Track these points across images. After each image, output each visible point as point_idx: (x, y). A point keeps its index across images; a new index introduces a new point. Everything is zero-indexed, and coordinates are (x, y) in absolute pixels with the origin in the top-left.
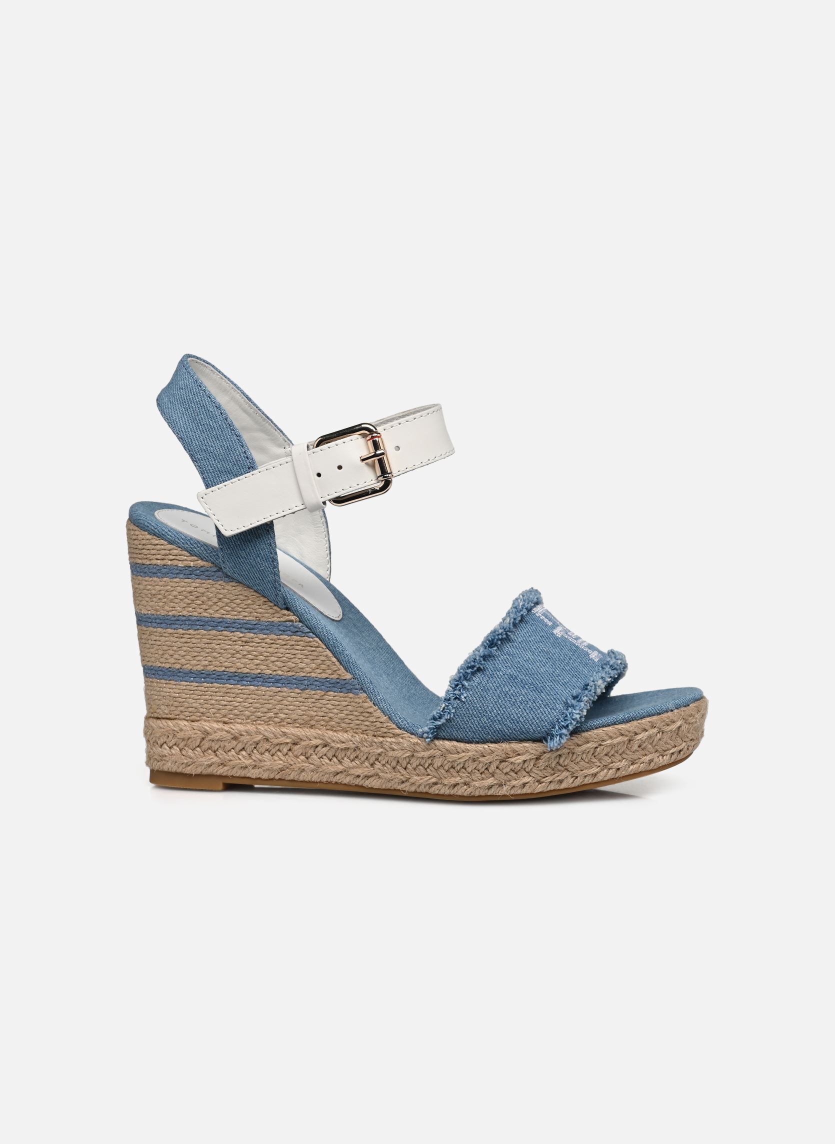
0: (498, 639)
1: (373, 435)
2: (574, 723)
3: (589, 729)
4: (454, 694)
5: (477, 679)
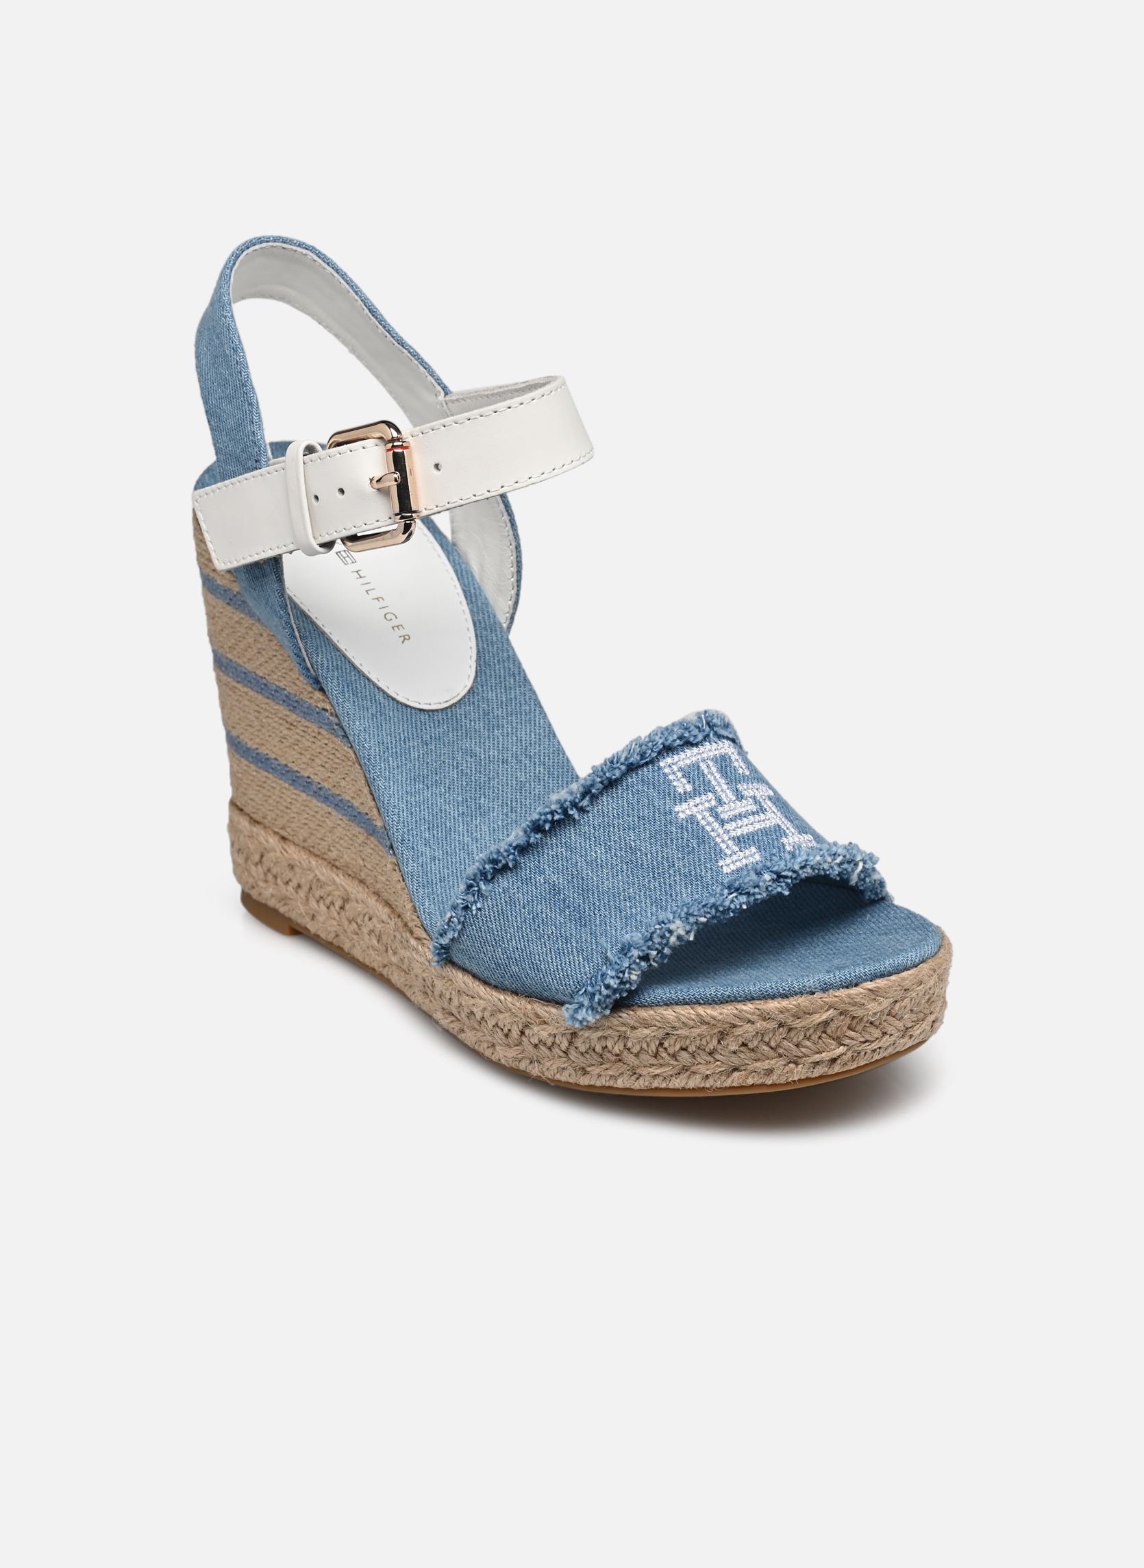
0: (545, 821)
1: (395, 444)
2: (605, 992)
3: (653, 1003)
4: (464, 900)
5: (504, 882)
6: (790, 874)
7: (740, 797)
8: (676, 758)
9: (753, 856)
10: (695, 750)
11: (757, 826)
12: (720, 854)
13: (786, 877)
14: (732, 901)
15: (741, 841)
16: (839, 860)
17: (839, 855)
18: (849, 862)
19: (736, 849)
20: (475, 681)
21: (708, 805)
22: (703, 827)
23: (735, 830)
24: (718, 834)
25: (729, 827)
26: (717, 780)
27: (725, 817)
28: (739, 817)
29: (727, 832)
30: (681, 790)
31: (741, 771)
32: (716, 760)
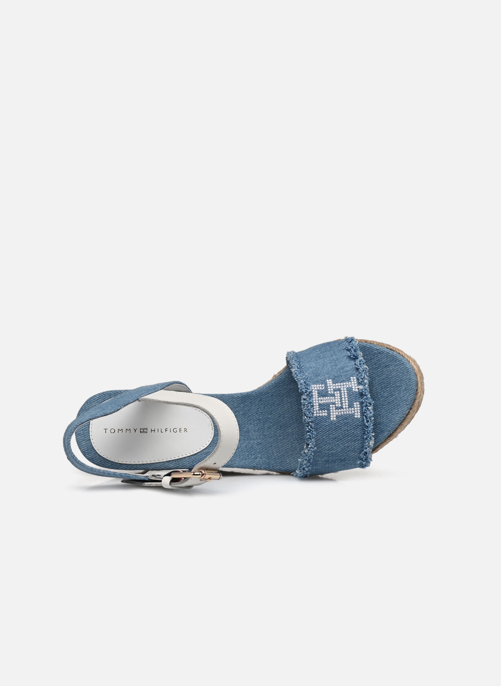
19: (352, 409)
21: (334, 408)
22: (341, 415)
23: (346, 405)
24: (346, 411)
25: (344, 407)
26: (325, 400)
27: (340, 405)
28: (341, 400)
29: (346, 408)
30: (326, 414)
31: (323, 388)
32: (319, 397)
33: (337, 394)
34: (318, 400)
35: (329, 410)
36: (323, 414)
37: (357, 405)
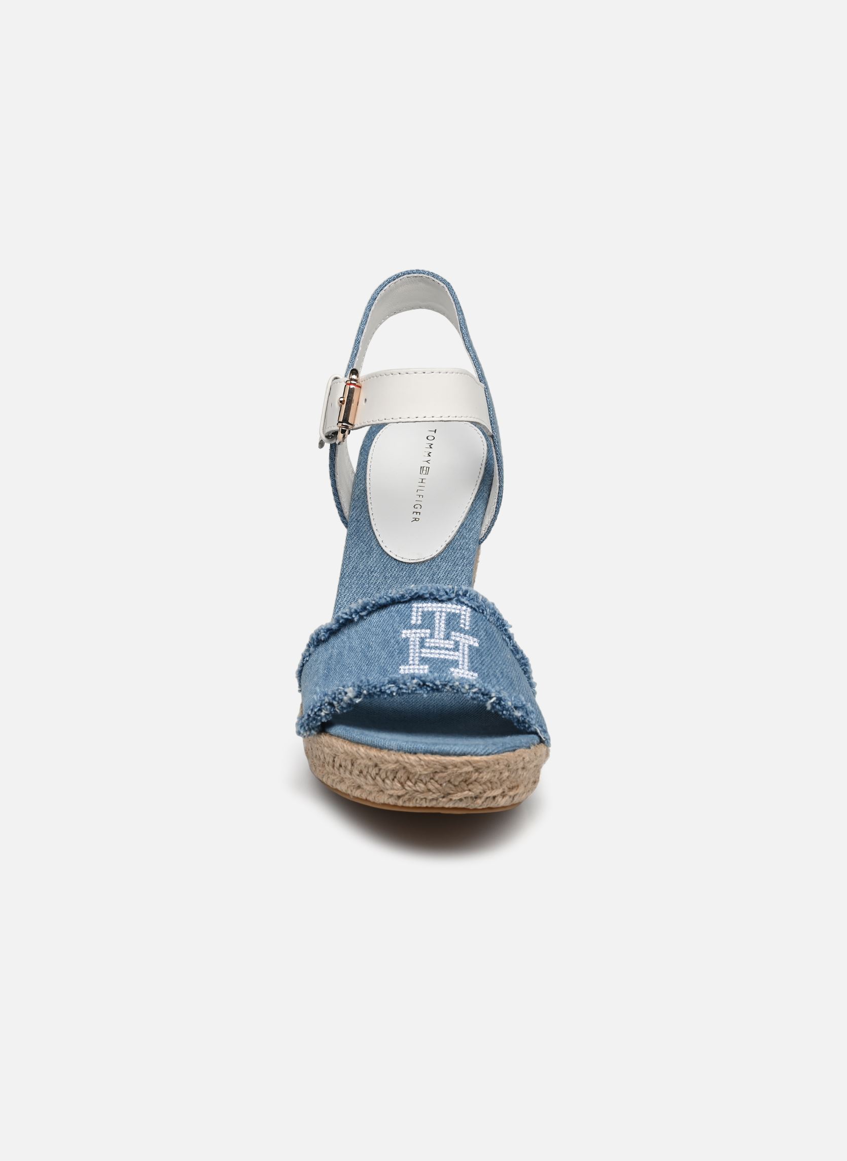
1: (352, 382)
6: (431, 685)
7: (447, 637)
8: (425, 605)
9: (424, 670)
10: (440, 605)
11: (442, 656)
12: (405, 662)
13: (428, 686)
14: (389, 688)
15: (423, 660)
16: (474, 690)
17: (476, 687)
18: (483, 694)
19: (417, 662)
20: (439, 555)
21: (423, 635)
22: (408, 645)
23: (426, 653)
24: (414, 652)
25: (423, 650)
26: (440, 624)
27: (427, 645)
28: (436, 648)
29: (421, 652)
30: (413, 622)
31: (462, 626)
32: (448, 614)
33: (450, 644)
34: (441, 612)
35: (421, 627)
36: (414, 618)
37: (424, 669)
